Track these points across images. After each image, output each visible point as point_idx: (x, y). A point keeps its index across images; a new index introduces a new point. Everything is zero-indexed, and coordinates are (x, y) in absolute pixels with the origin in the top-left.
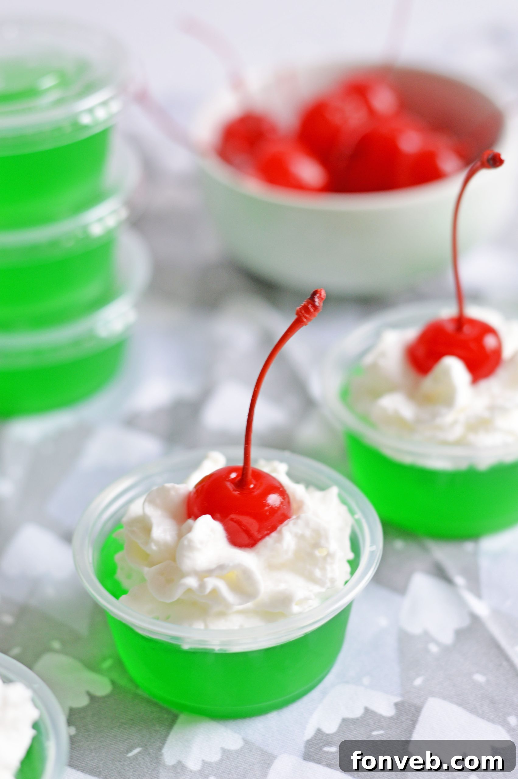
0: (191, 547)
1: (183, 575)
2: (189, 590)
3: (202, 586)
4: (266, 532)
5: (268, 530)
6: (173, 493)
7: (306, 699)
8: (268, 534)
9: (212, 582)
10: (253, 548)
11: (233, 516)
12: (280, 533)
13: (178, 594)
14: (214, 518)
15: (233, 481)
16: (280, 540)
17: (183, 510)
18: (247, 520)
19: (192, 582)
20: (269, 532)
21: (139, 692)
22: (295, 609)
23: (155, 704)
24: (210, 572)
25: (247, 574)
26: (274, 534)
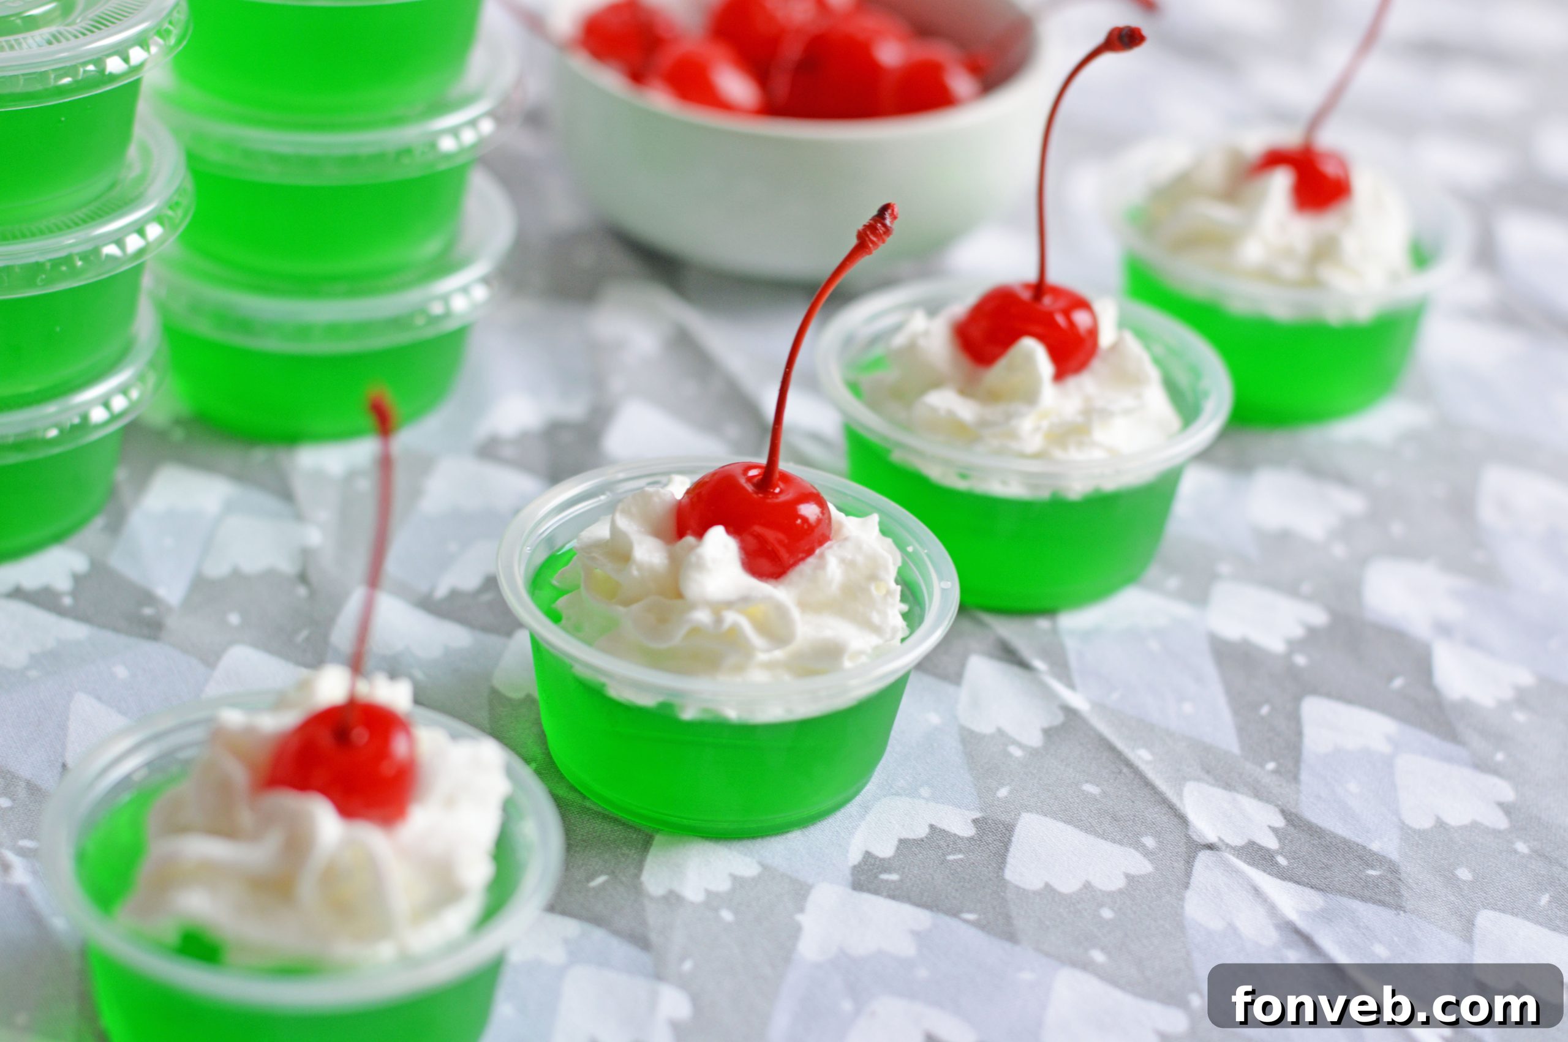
0: (700, 566)
1: (693, 606)
2: (697, 630)
3: (719, 620)
4: (801, 555)
5: (803, 552)
6: (656, 499)
7: (840, 815)
8: (803, 559)
9: (731, 617)
10: (781, 579)
11: (757, 529)
12: (822, 556)
13: (678, 637)
14: (728, 532)
15: (750, 479)
16: (822, 566)
17: (671, 525)
18: (771, 535)
19: (702, 616)
20: (804, 555)
21: (588, 804)
22: (847, 664)
23: (616, 820)
24: (729, 605)
25: (781, 611)
26: (811, 560)
